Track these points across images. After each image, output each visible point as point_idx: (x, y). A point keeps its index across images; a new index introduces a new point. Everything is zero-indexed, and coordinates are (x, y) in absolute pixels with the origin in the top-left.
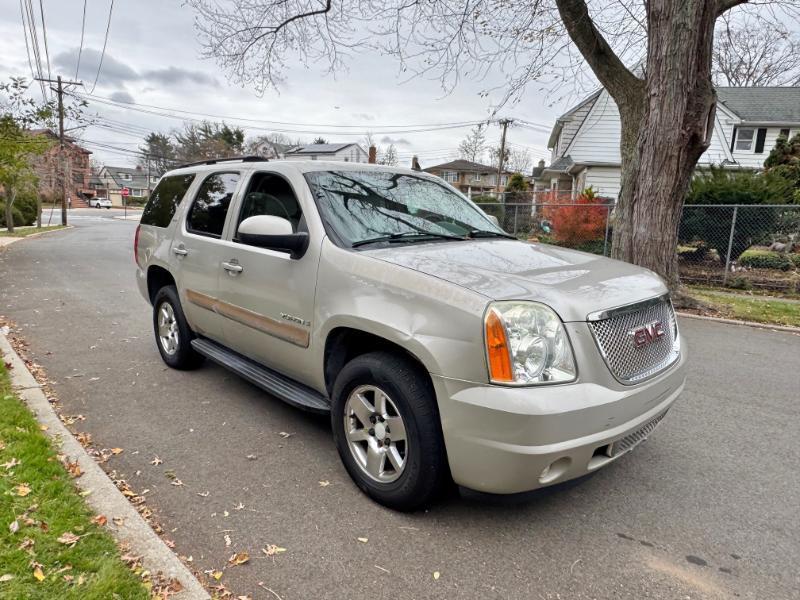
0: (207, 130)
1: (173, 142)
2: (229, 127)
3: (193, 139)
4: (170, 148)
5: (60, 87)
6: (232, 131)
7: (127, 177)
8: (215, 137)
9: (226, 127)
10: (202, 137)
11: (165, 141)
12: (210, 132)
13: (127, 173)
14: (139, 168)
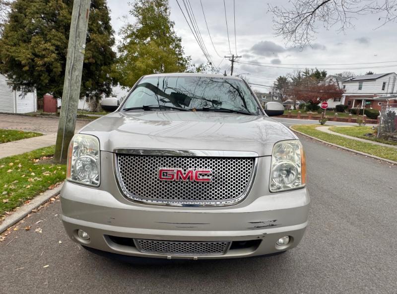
0: (307, 73)
1: (290, 80)
2: (319, 70)
3: (299, 77)
4: (288, 83)
5: (233, 59)
6: (320, 72)
7: (264, 97)
8: (311, 76)
9: (317, 70)
10: (304, 77)
11: (286, 79)
12: (309, 74)
13: (264, 95)
14: (270, 93)
